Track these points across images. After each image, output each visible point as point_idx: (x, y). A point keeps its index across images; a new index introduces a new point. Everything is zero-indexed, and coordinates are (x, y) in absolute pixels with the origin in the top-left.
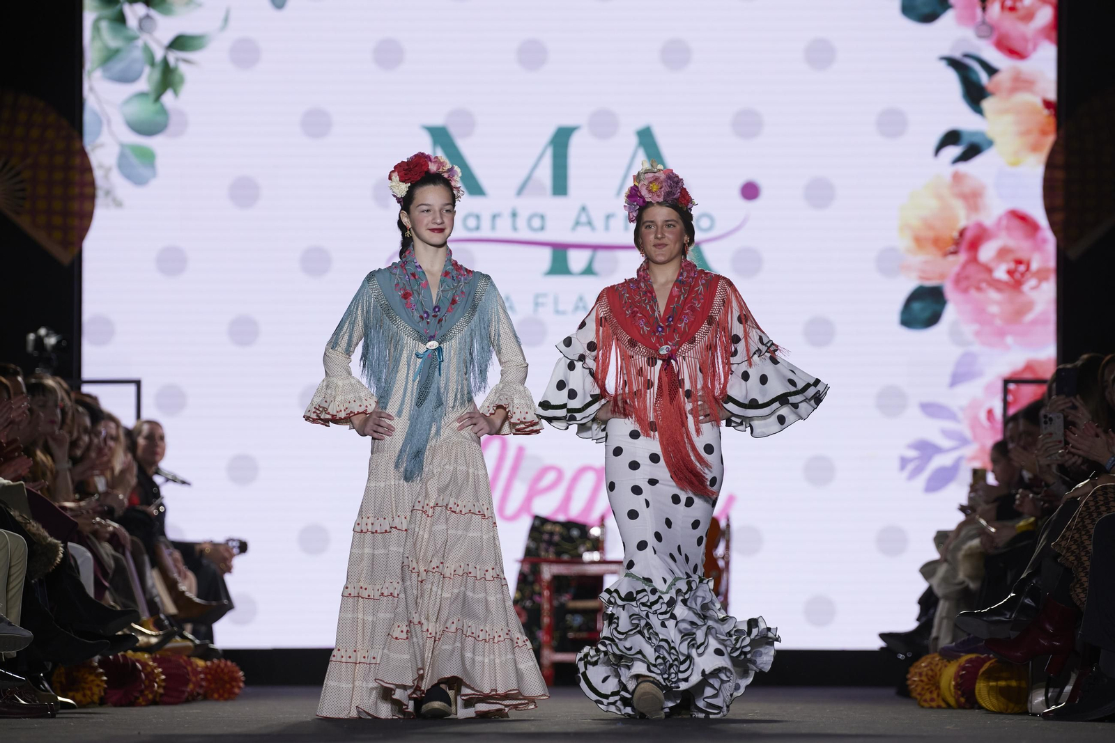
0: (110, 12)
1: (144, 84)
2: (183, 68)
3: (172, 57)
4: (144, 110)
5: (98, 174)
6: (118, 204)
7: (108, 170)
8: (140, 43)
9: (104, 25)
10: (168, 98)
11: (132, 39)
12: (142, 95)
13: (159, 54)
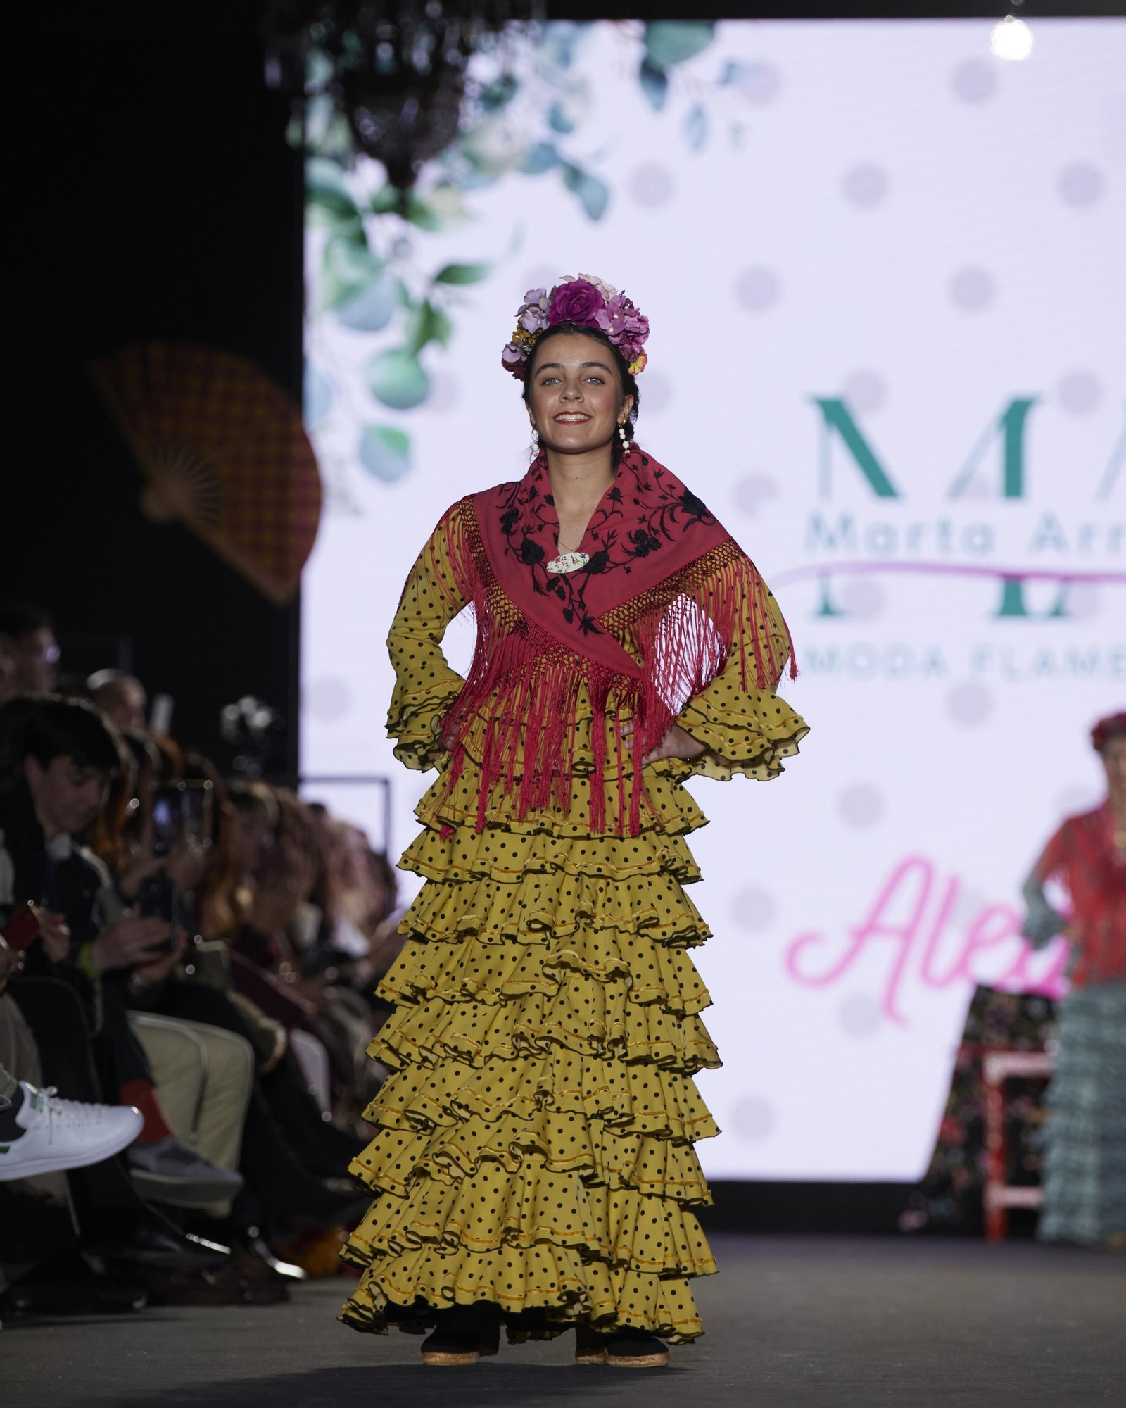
0: (347, 228)
1: (398, 332)
2: (455, 313)
3: (440, 296)
4: (395, 374)
5: (328, 470)
6: (356, 512)
7: (343, 463)
8: (389, 275)
9: (341, 252)
10: (431, 356)
11: (376, 269)
12: (393, 353)
13: (418, 289)
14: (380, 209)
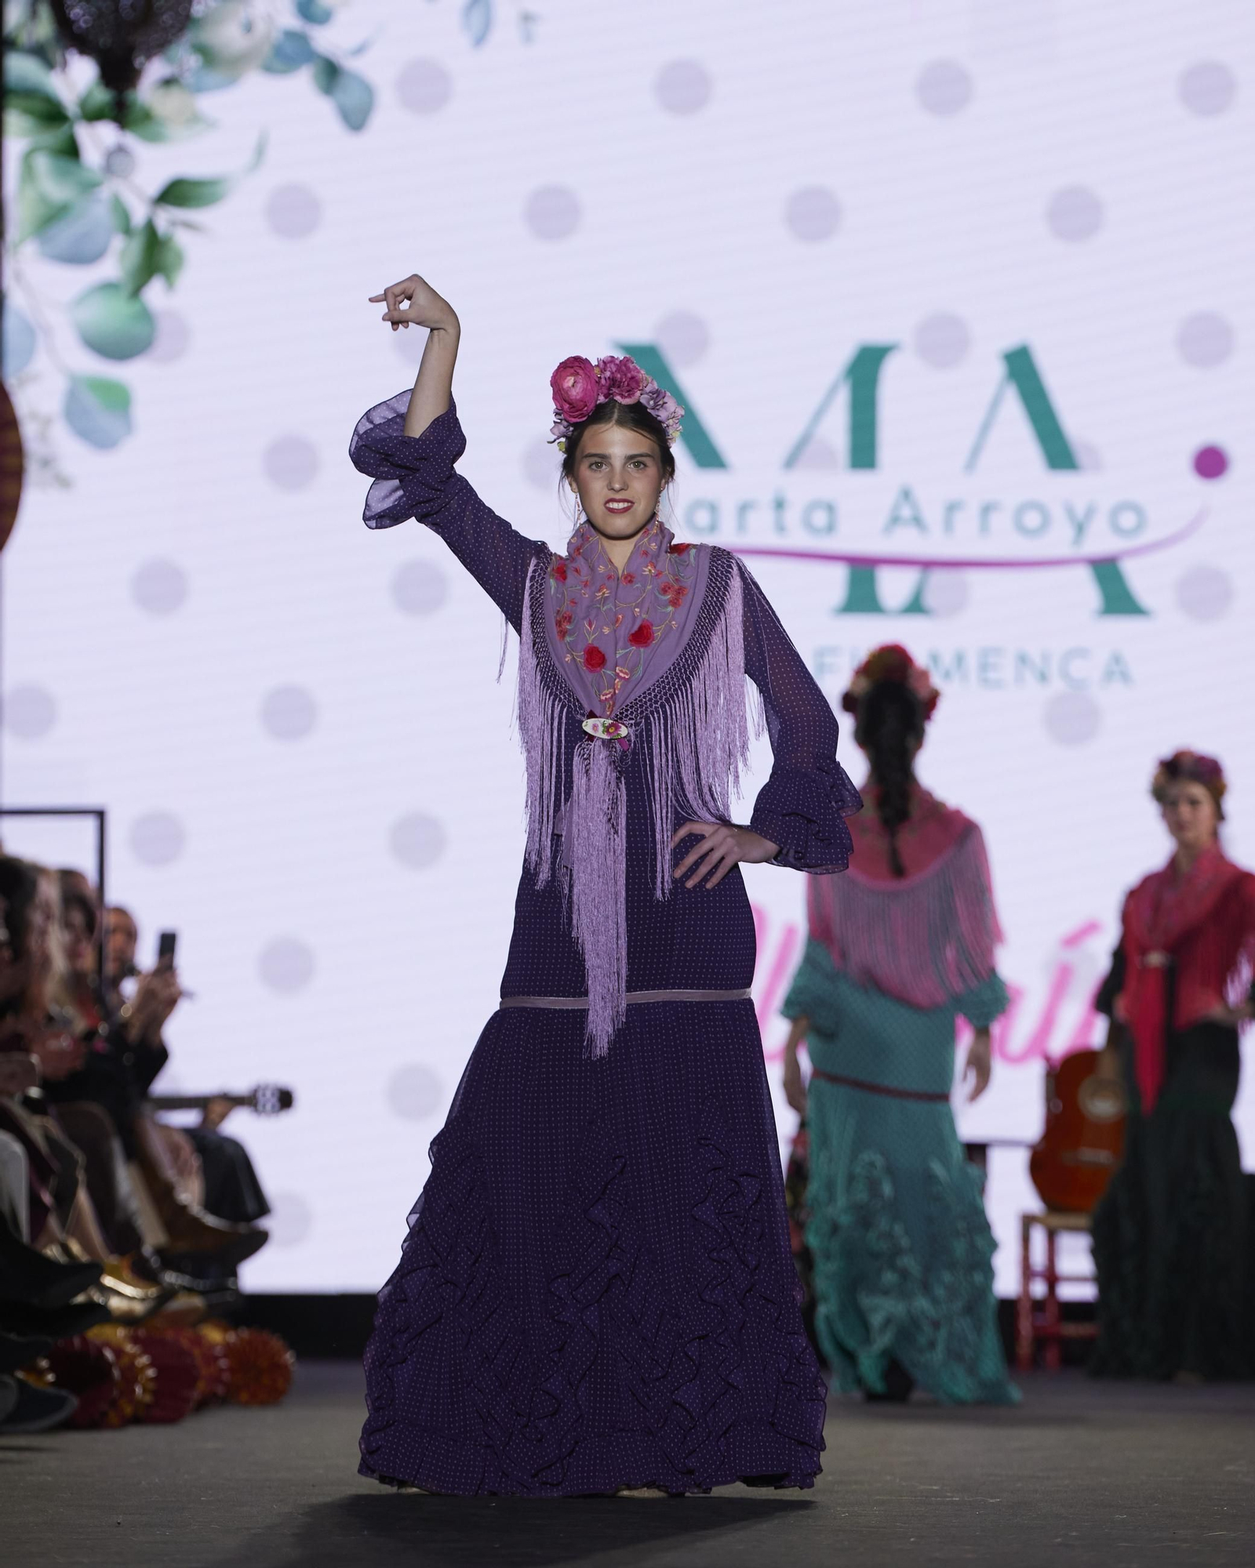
0: (53, 137)
1: (112, 266)
2: (183, 239)
3: (164, 218)
4: (111, 313)
5: (29, 431)
6: (64, 482)
7: (47, 422)
8: (105, 192)
9: (43, 163)
10: (155, 293)
11: (89, 187)
12: (108, 287)
13: (139, 214)
14: (93, 115)
